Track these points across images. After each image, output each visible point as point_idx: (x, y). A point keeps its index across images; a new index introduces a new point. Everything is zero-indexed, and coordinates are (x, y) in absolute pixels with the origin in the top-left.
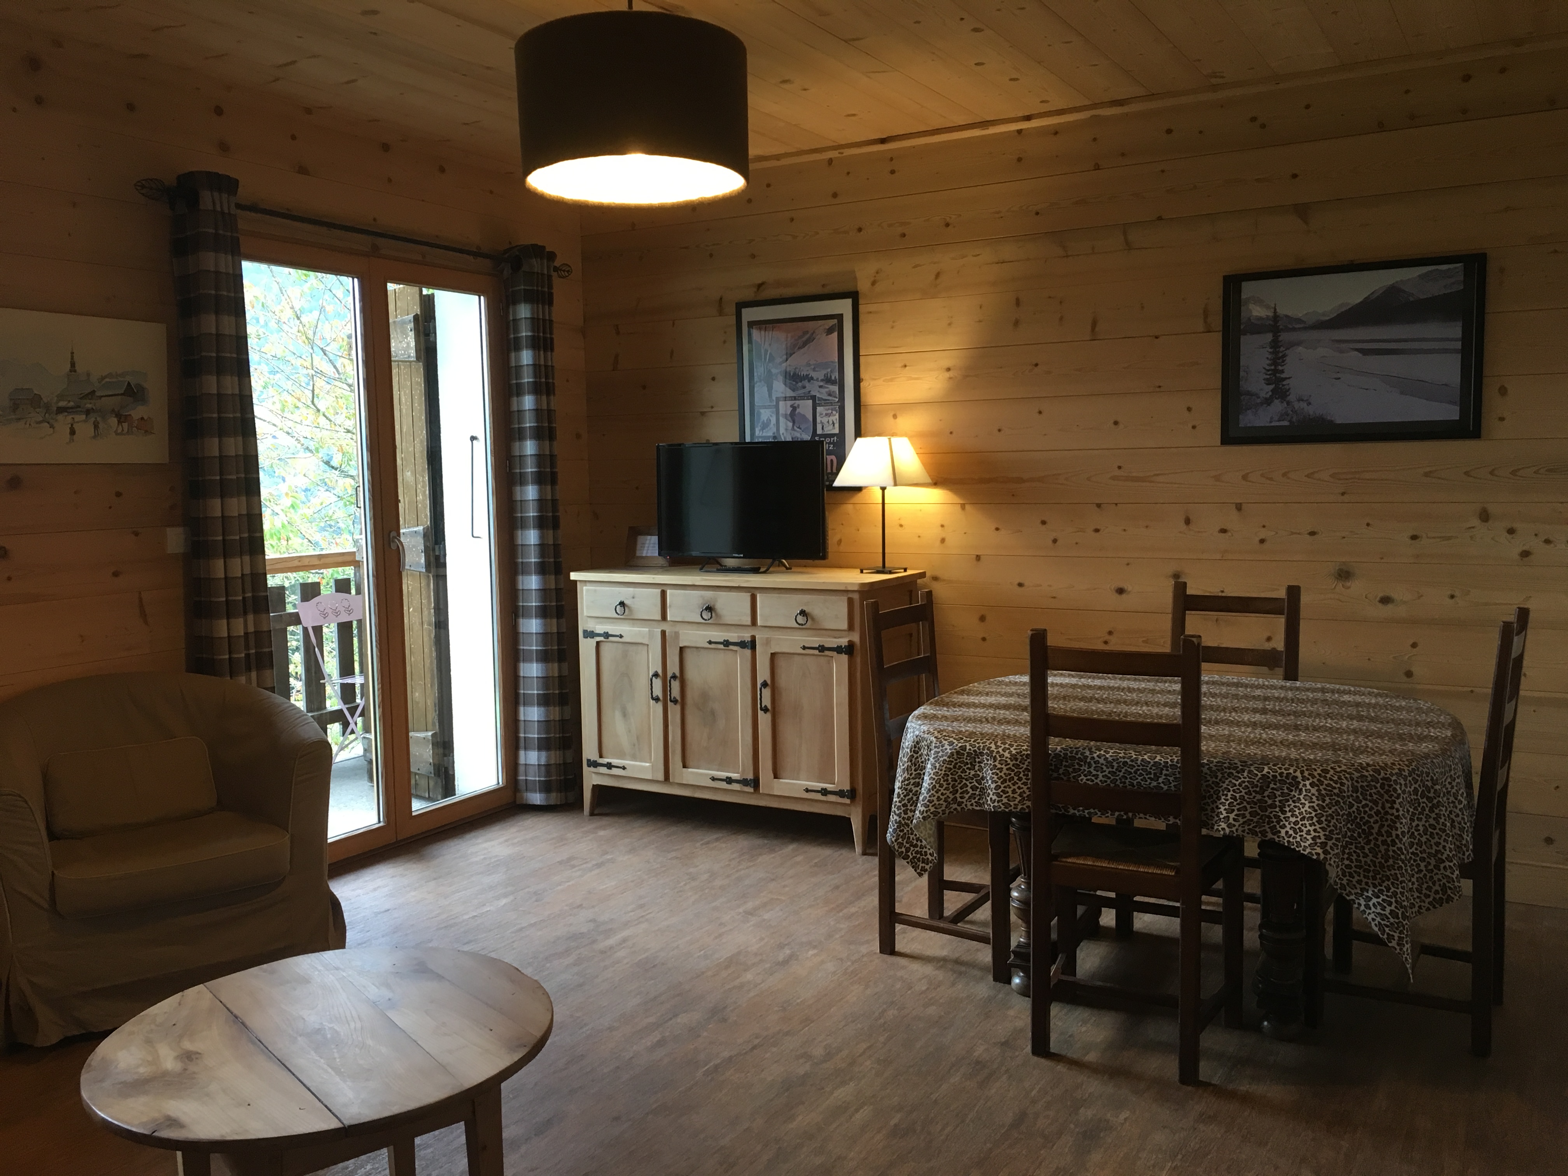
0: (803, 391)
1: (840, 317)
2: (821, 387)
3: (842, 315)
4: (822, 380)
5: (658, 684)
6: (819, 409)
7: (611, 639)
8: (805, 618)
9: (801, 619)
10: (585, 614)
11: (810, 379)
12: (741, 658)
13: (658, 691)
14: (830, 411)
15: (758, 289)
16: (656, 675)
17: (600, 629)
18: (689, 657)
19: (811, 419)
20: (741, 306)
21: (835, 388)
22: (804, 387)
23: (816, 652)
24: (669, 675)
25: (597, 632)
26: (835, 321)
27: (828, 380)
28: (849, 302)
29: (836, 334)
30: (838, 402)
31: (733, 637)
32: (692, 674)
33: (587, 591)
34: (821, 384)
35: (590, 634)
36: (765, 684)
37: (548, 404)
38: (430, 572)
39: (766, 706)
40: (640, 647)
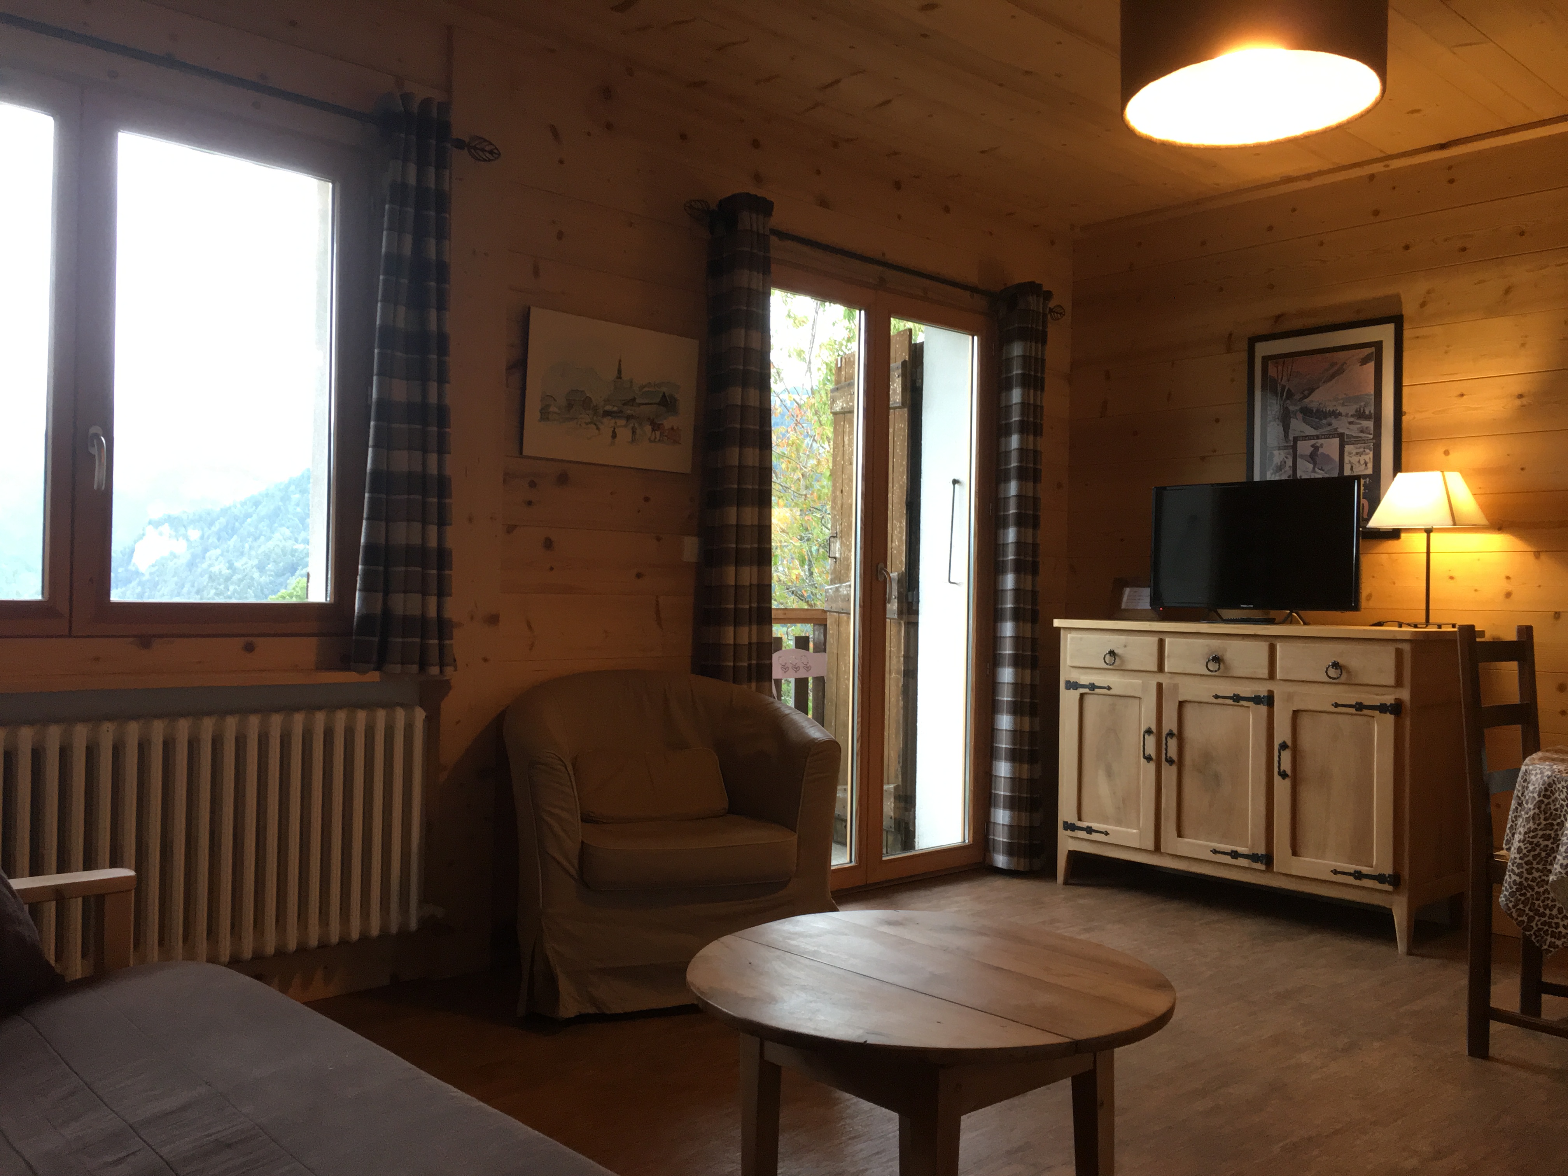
0: (1329, 428)
1: (1378, 346)
2: (1350, 423)
3: (1381, 342)
4: (1352, 416)
5: (1151, 741)
6: (1348, 448)
7: (1097, 691)
8: (1339, 671)
9: (1332, 672)
10: (1069, 663)
11: (1336, 415)
12: (1254, 716)
13: (1151, 750)
14: (1362, 450)
15: (1275, 322)
16: (1149, 731)
17: (1085, 679)
18: (1190, 712)
19: (1337, 459)
20: (1253, 341)
21: (1370, 424)
22: (1330, 425)
23: (1353, 711)
24: (1165, 732)
25: (1082, 683)
26: (1373, 349)
27: (1361, 415)
28: (1390, 328)
29: (1371, 365)
30: (1373, 438)
31: (1246, 690)
32: (1192, 732)
33: (1072, 639)
34: (1352, 419)
35: (1072, 685)
36: (1284, 746)
37: (1035, 444)
38: (901, 619)
39: (1284, 771)
40: (1131, 701)
